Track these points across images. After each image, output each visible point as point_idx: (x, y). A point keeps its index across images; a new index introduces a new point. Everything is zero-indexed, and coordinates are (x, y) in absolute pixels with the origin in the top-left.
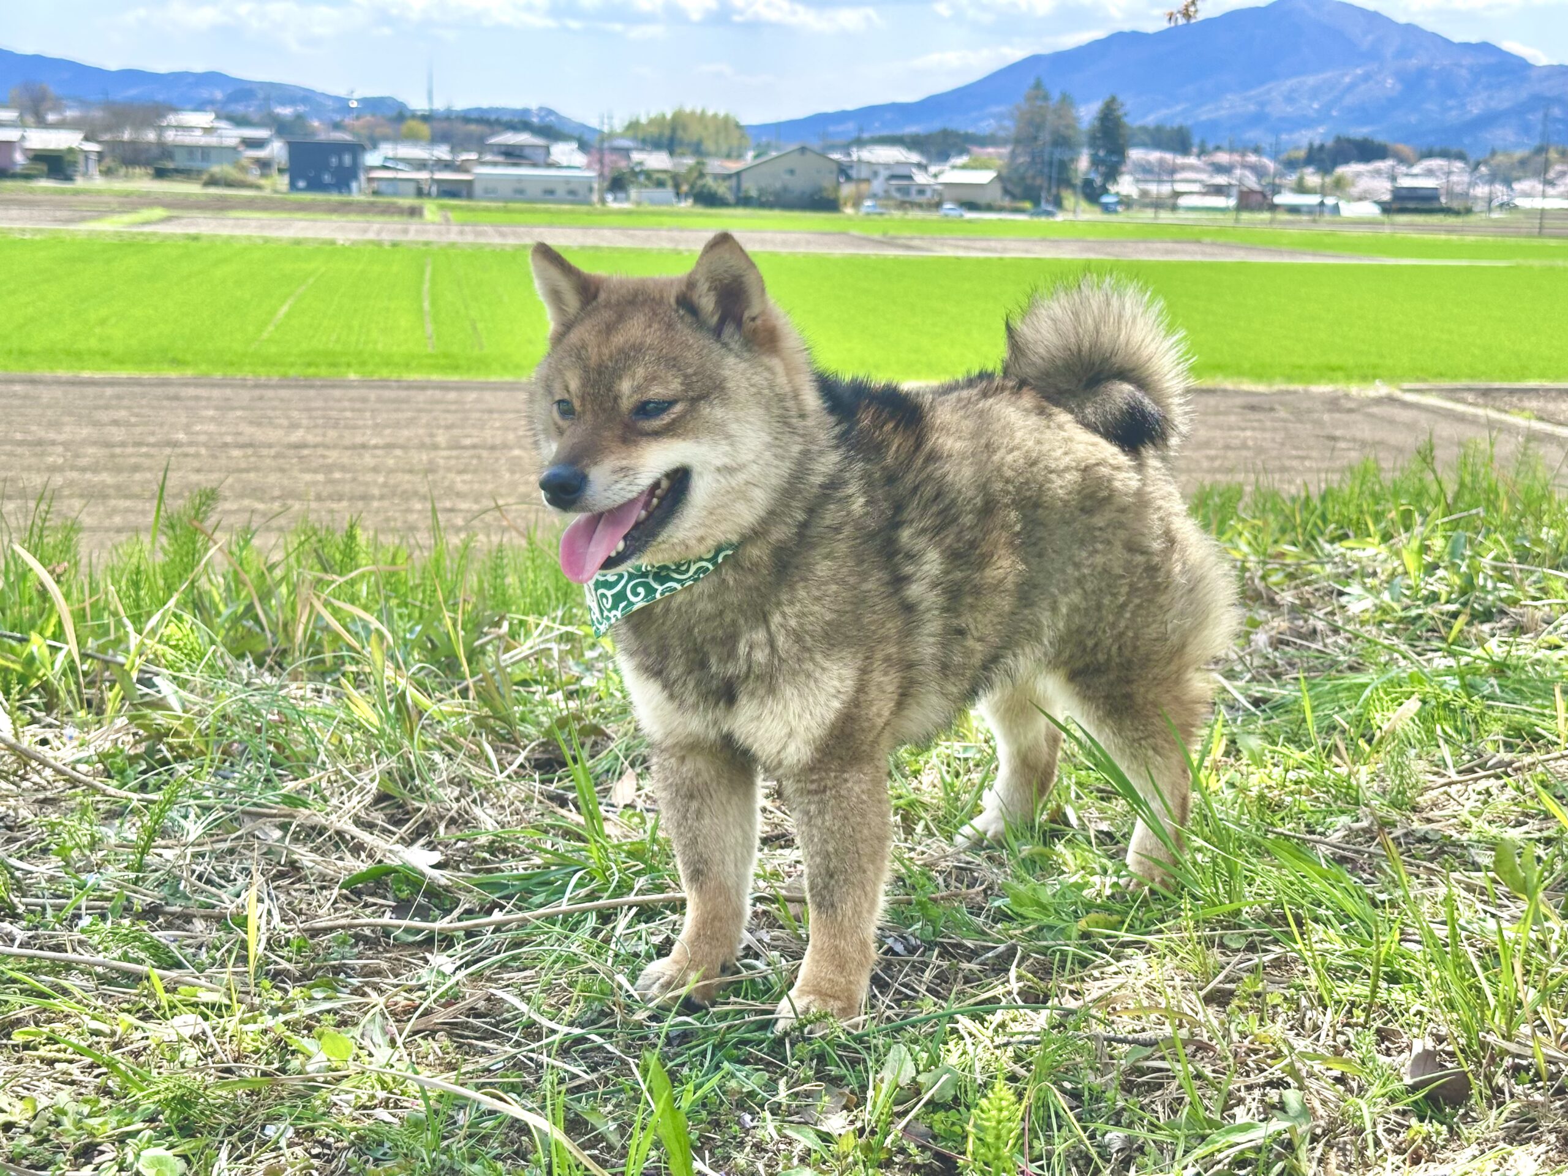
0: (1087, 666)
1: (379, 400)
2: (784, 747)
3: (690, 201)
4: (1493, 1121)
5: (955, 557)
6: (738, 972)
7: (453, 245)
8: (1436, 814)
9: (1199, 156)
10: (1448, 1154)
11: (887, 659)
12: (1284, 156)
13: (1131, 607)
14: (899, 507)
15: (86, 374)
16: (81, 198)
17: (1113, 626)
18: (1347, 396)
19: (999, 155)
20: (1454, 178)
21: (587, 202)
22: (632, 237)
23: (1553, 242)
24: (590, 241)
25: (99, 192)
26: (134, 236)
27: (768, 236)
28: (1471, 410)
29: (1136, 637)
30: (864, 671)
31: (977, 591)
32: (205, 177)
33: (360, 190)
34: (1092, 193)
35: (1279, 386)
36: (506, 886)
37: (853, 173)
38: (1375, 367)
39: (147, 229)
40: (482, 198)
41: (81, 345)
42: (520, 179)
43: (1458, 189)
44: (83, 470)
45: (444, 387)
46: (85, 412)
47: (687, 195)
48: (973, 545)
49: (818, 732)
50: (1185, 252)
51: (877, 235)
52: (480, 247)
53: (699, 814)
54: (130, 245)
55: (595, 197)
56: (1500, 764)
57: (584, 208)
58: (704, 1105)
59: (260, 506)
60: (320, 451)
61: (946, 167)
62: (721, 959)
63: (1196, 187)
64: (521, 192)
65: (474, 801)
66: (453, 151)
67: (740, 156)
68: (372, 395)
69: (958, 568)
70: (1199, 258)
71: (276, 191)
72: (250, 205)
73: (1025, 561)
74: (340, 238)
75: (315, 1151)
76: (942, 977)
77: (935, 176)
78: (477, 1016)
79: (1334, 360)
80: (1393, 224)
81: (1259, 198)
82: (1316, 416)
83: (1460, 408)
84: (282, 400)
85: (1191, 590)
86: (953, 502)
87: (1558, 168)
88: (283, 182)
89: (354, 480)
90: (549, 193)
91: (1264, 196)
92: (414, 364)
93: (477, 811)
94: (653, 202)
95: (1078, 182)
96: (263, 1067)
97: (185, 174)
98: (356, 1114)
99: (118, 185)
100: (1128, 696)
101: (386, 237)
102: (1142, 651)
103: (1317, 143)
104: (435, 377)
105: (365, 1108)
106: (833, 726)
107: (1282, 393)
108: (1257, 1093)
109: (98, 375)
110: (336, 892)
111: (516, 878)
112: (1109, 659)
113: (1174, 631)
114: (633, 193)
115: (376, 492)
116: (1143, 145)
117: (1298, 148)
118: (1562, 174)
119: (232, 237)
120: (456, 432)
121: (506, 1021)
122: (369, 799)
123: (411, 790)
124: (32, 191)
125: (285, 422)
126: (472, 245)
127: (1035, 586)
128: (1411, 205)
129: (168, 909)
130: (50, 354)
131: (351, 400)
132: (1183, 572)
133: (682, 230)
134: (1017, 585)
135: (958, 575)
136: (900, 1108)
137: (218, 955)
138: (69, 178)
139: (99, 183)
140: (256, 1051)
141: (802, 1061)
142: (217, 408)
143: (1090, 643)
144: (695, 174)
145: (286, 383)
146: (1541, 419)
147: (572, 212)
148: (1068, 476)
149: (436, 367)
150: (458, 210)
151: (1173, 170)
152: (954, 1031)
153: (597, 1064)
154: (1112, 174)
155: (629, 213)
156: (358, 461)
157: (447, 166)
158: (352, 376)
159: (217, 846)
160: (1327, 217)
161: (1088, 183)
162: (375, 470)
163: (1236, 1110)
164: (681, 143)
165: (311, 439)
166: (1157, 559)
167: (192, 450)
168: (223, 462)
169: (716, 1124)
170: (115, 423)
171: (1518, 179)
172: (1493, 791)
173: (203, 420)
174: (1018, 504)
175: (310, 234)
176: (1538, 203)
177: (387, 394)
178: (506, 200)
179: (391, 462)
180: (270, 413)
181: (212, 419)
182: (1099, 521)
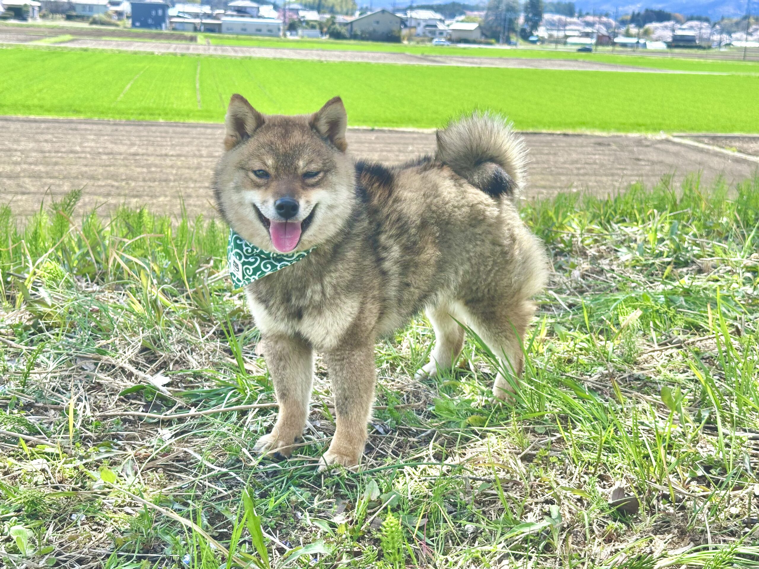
0: (473, 299)
1: (175, 132)
2: (324, 339)
3: (328, 36)
4: (649, 522)
5: (407, 249)
6: (303, 442)
7: (211, 56)
8: (646, 365)
9: (578, 18)
10: (625, 537)
11: (374, 297)
12: (620, 19)
13: (494, 271)
14: (379, 225)
15: (32, 117)
16: (30, 29)
17: (485, 280)
18: (646, 139)
19: (479, 15)
20: (703, 31)
21: (278, 36)
22: (299, 53)
23: (750, 64)
24: (278, 56)
25: (39, 27)
26: (56, 48)
27: (366, 54)
28: (706, 147)
29: (496, 285)
30: (363, 303)
31: (416, 265)
32: (91, 20)
33: (166, 27)
34: (525, 36)
35: (613, 133)
36: (198, 396)
37: (408, 23)
38: (660, 124)
39: (62, 45)
40: (227, 33)
41: (30, 103)
42: (244, 24)
43: (705, 36)
44: (31, 164)
45: (205, 127)
46: (31, 135)
47: (326, 33)
48: (415, 243)
49: (340, 332)
50: (570, 66)
51: (419, 55)
52: (225, 57)
53: (284, 368)
54: (53, 53)
55: (281, 33)
56: (679, 342)
57: (275, 39)
58: (280, 507)
59: (116, 184)
60: (145, 157)
61: (454, 21)
62: (295, 435)
63: (576, 33)
64: (244, 30)
65: (188, 352)
66: (212, 9)
67: (352, 14)
68: (171, 130)
69: (408, 254)
70: (576, 69)
71: (125, 27)
72: (113, 34)
73: (440, 250)
74: (156, 51)
75: (94, 528)
76: (399, 446)
77: (448, 26)
78: (178, 461)
79: (640, 121)
80: (672, 53)
81: (607, 39)
82: (630, 148)
83: (701, 145)
84: (127, 132)
85: (524, 263)
86: (406, 222)
87: (754, 27)
88: (129, 23)
89: (161, 171)
90: (259, 31)
91: (609, 38)
92: (191, 115)
93: (189, 357)
94: (309, 36)
95: (518, 29)
96: (73, 486)
97: (81, 18)
98: (116, 509)
99: (49, 23)
100: (493, 313)
101: (178, 51)
102: (499, 292)
103: (636, 12)
104: (202, 121)
105: (120, 506)
106: (348, 329)
107: (614, 137)
108: (539, 506)
109: (38, 117)
110: (117, 397)
111: (203, 392)
112: (483, 296)
113: (515, 282)
114: (300, 32)
115: (172, 178)
116: (551, 12)
117: (627, 14)
118: (756, 30)
119: (103, 50)
120: (211, 149)
121: (191, 464)
122: (136, 351)
123: (158, 347)
124: (7, 25)
125: (128, 142)
126: (220, 56)
127: (446, 262)
128: (681, 44)
129: (37, 404)
130: (15, 107)
131: (161, 132)
132: (520, 254)
133: (323, 50)
134: (436, 261)
135: (408, 257)
136: (372, 511)
137: (58, 428)
138: (25, 19)
139: (39, 22)
140: (71, 477)
141: (327, 487)
142: (95, 135)
143: (474, 288)
144: (330, 23)
145: (129, 123)
146: (740, 151)
147: (269, 40)
148: (463, 209)
149: (202, 117)
150: (214, 39)
151: (565, 24)
152: (402, 472)
153: (233, 486)
154: (535, 26)
155: (298, 41)
156: (163, 163)
157: (209, 16)
158: (161, 120)
159: (63, 373)
160: (640, 49)
161: (523, 30)
162: (172, 167)
163: (528, 514)
164: (324, 7)
165: (141, 151)
166: (507, 248)
167: (83, 155)
168: (98, 161)
169: (285, 517)
170: (46, 141)
171: (735, 32)
172: (674, 355)
173: (88, 140)
174: (437, 223)
175: (142, 49)
176: (744, 44)
177: (178, 129)
178: (238, 34)
179: (179, 163)
180: (121, 138)
181: (93, 140)
182: (478, 230)
